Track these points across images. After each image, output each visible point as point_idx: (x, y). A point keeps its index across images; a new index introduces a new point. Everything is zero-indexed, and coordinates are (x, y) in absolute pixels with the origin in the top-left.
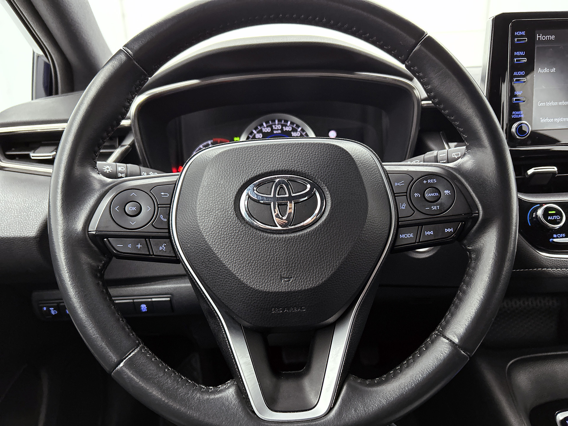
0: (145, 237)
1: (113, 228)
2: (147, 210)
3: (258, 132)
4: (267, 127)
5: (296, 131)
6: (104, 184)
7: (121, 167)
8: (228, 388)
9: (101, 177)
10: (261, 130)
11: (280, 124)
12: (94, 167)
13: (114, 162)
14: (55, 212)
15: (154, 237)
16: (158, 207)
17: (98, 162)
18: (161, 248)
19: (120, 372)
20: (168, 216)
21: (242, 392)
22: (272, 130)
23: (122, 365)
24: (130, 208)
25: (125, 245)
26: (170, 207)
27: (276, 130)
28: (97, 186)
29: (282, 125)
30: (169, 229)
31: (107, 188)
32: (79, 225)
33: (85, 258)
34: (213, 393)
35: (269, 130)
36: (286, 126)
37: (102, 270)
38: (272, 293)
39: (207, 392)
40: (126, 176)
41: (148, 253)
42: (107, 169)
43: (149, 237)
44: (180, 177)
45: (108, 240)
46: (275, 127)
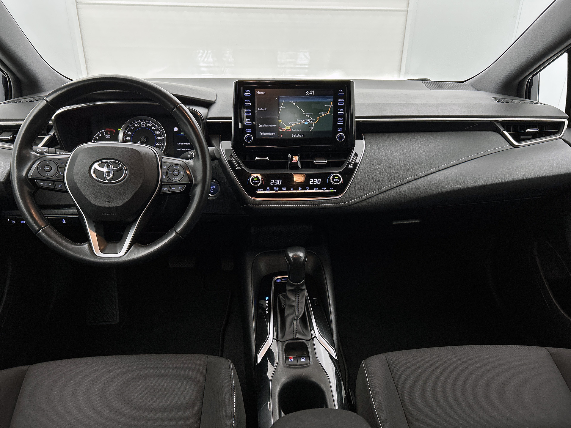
0: (53, 181)
1: (39, 176)
2: (54, 169)
3: (132, 126)
4: (138, 123)
5: (155, 126)
6: (36, 156)
7: (46, 149)
8: (86, 244)
9: (34, 153)
10: (134, 125)
11: (145, 122)
12: (32, 149)
13: (41, 147)
14: (14, 168)
15: (56, 181)
16: (59, 169)
17: (33, 147)
18: (60, 186)
19: (39, 234)
20: (64, 173)
21: (90, 245)
22: (141, 125)
23: (40, 231)
24: (47, 168)
25: (44, 184)
26: (65, 169)
27: (143, 125)
28: (33, 157)
29: (146, 123)
30: (64, 178)
31: (37, 158)
32: (24, 174)
33: (26, 188)
34: (79, 245)
35: (138, 125)
36: (149, 123)
37: (33, 193)
38: (102, 207)
39: (77, 245)
40: (48, 154)
41: (54, 188)
42: (39, 150)
43: (55, 181)
44: (70, 156)
45: (37, 181)
46: (142, 123)
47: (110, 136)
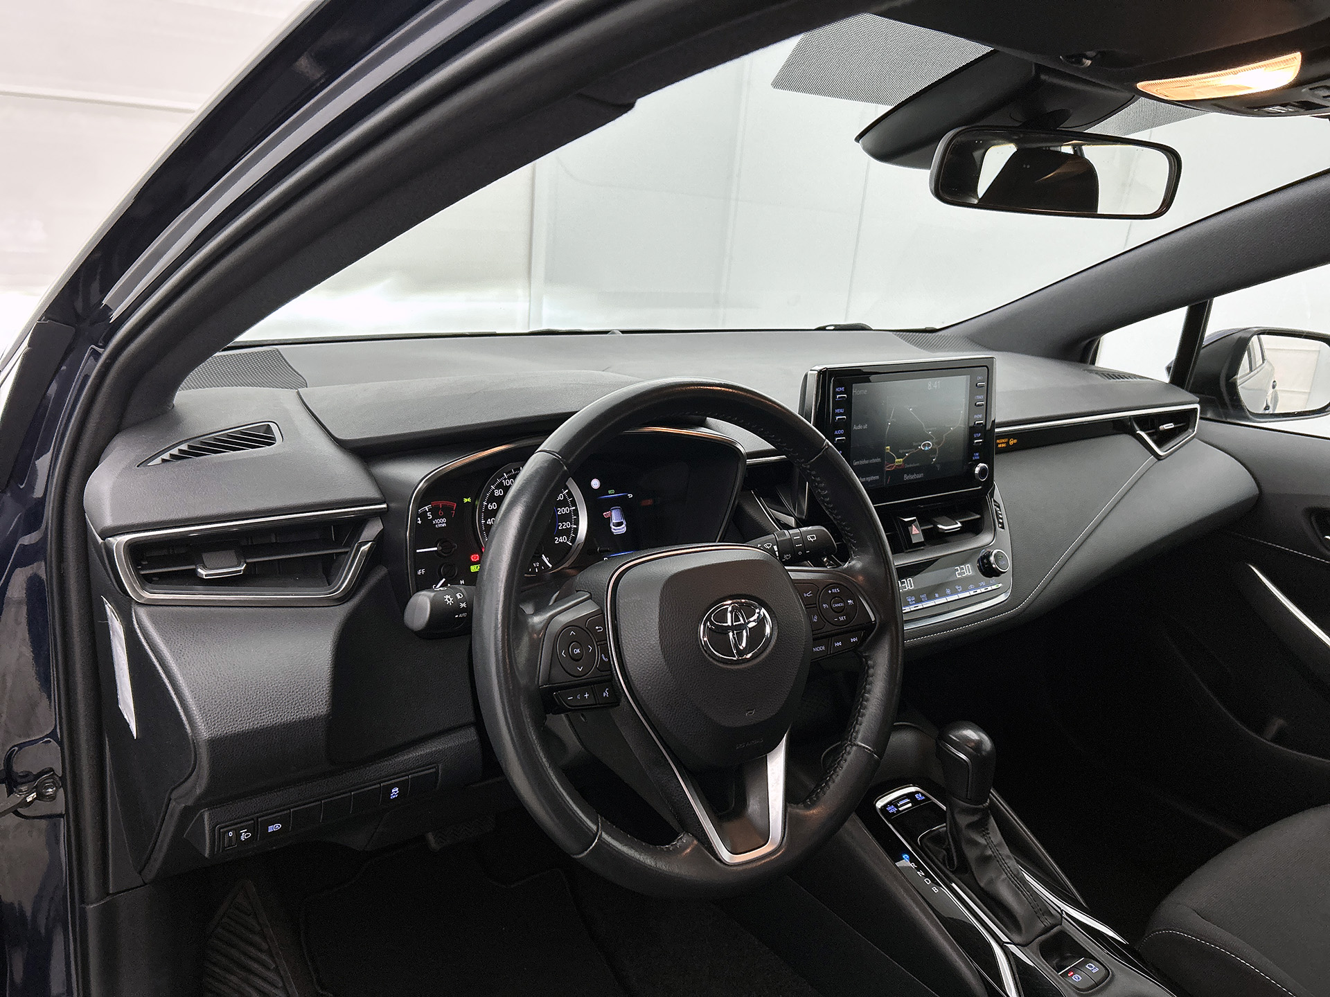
0: (591, 684)
2: (589, 649)
3: (497, 488)
10: (502, 483)
15: (598, 682)
16: (598, 645)
18: (604, 694)
20: (609, 656)
24: (574, 651)
25: (575, 697)
26: (607, 644)
38: (738, 728)
41: (594, 703)
43: (595, 683)
45: (558, 695)
47: (444, 520)
